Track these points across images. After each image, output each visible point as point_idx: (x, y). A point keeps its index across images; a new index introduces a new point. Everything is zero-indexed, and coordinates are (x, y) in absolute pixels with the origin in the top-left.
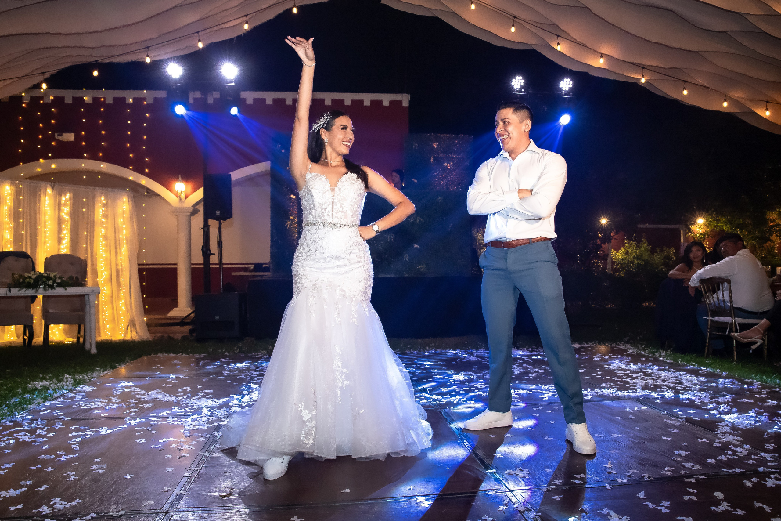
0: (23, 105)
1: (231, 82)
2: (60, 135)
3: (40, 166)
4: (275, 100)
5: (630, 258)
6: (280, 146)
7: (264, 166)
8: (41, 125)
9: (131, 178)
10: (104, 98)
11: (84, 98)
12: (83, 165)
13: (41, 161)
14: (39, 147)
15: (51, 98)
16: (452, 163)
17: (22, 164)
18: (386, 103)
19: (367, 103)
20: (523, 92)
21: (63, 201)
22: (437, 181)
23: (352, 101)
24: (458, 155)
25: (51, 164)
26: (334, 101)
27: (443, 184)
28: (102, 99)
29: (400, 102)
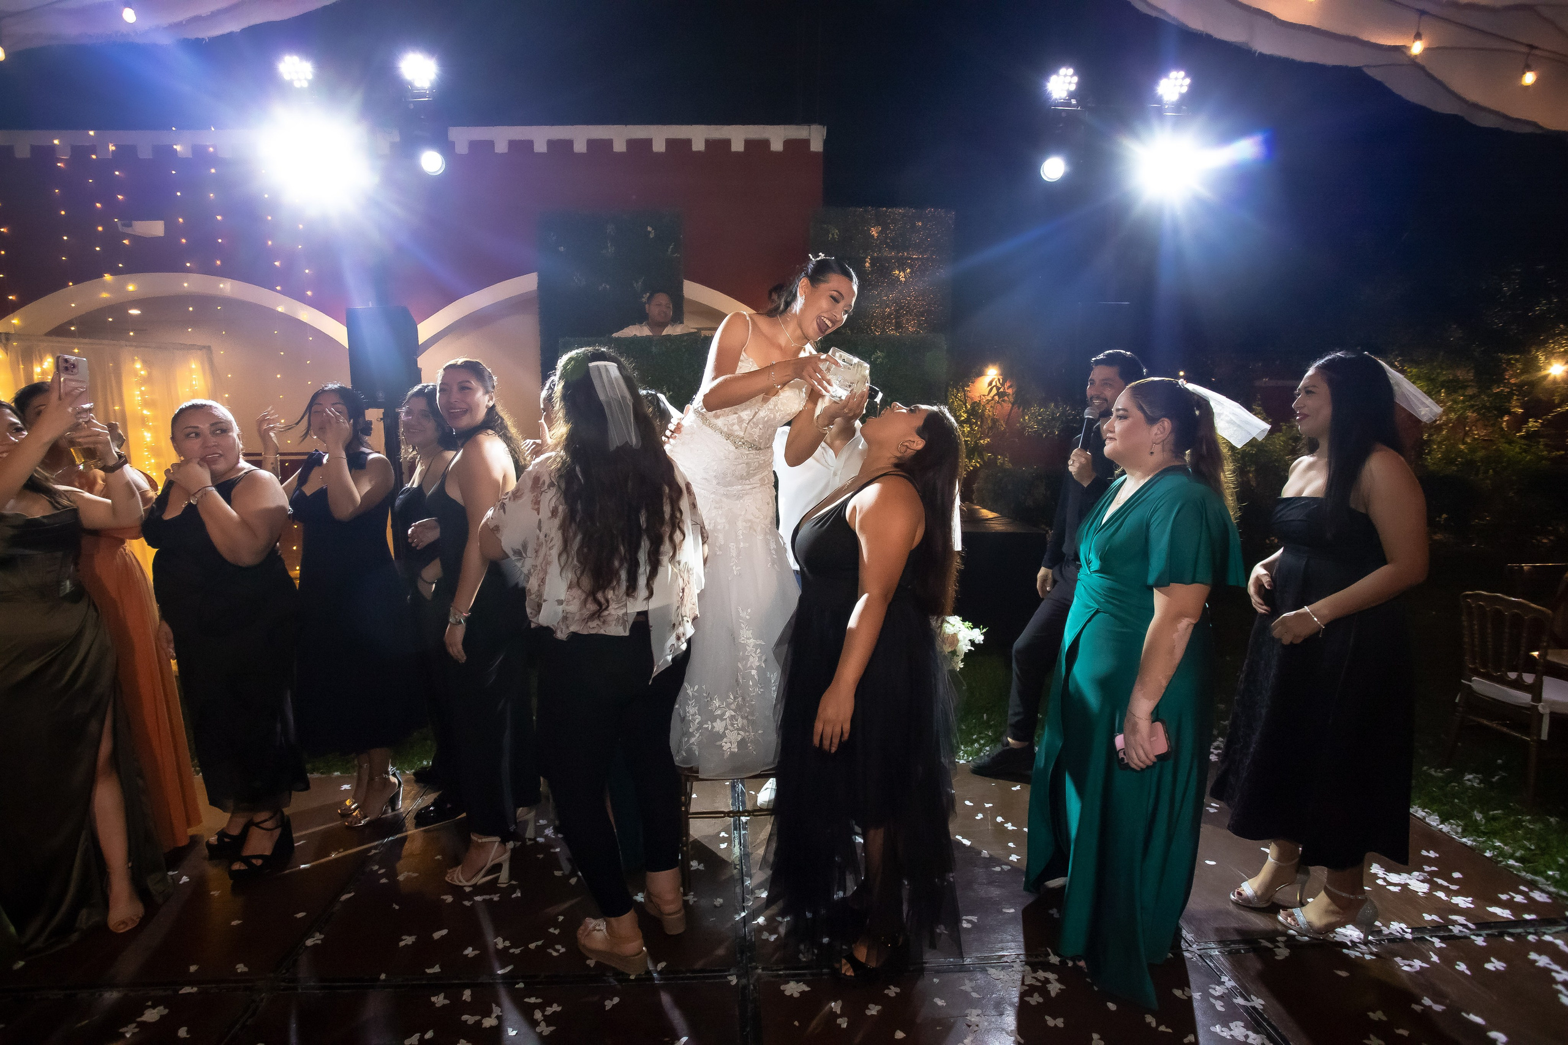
0: (59, 164)
1: (423, 96)
2: (131, 225)
3: (105, 287)
4: (551, 143)
6: (554, 238)
7: (528, 283)
8: (98, 205)
9: (280, 309)
10: (214, 147)
11: (175, 147)
13: (108, 277)
14: (98, 249)
15: (112, 148)
16: (908, 270)
17: (71, 284)
18: (777, 146)
19: (738, 146)
20: (1074, 106)
21: (38, 375)
22: (878, 307)
23: (707, 142)
24: (921, 253)
25: (126, 284)
26: (670, 143)
27: (890, 314)
28: (211, 149)
29: (806, 142)
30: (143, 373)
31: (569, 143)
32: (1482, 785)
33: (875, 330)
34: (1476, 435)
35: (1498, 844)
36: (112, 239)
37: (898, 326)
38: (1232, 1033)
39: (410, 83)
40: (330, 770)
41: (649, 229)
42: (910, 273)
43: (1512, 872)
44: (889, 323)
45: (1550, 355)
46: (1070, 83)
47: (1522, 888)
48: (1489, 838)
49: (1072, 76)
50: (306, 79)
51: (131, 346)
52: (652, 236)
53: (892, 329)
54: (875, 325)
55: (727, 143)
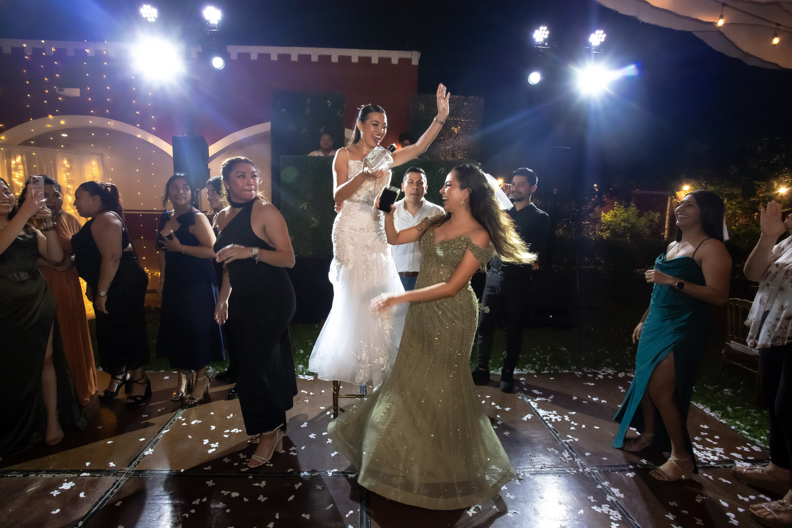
0: (26, 57)
1: (214, 28)
2: (62, 90)
3: (49, 122)
4: (279, 56)
5: (619, 220)
6: (280, 104)
7: (265, 127)
8: (46, 79)
9: (139, 136)
10: (107, 51)
11: (86, 50)
12: (91, 122)
13: (50, 116)
14: (45, 102)
15: (53, 50)
16: (459, 127)
17: (31, 119)
18: (395, 61)
19: (375, 61)
20: (546, 46)
21: (14, 165)
22: (443, 146)
23: (359, 58)
24: (466, 119)
25: (60, 121)
26: (340, 57)
27: (449, 149)
28: (105, 52)
29: (410, 60)
30: (68, 166)
31: (289, 56)
32: (732, 394)
33: (441, 157)
34: (741, 222)
35: (738, 423)
36: (53, 97)
37: (453, 155)
38: (602, 510)
39: (208, 22)
40: (159, 370)
41: (328, 101)
42: (460, 129)
43: (744, 436)
44: (448, 154)
45: (780, 183)
46: (545, 34)
47: (748, 444)
48: (734, 420)
49: (546, 31)
50: (154, 17)
51: (62, 152)
52: (329, 105)
53: (450, 157)
54: (441, 155)
55: (369, 59)
